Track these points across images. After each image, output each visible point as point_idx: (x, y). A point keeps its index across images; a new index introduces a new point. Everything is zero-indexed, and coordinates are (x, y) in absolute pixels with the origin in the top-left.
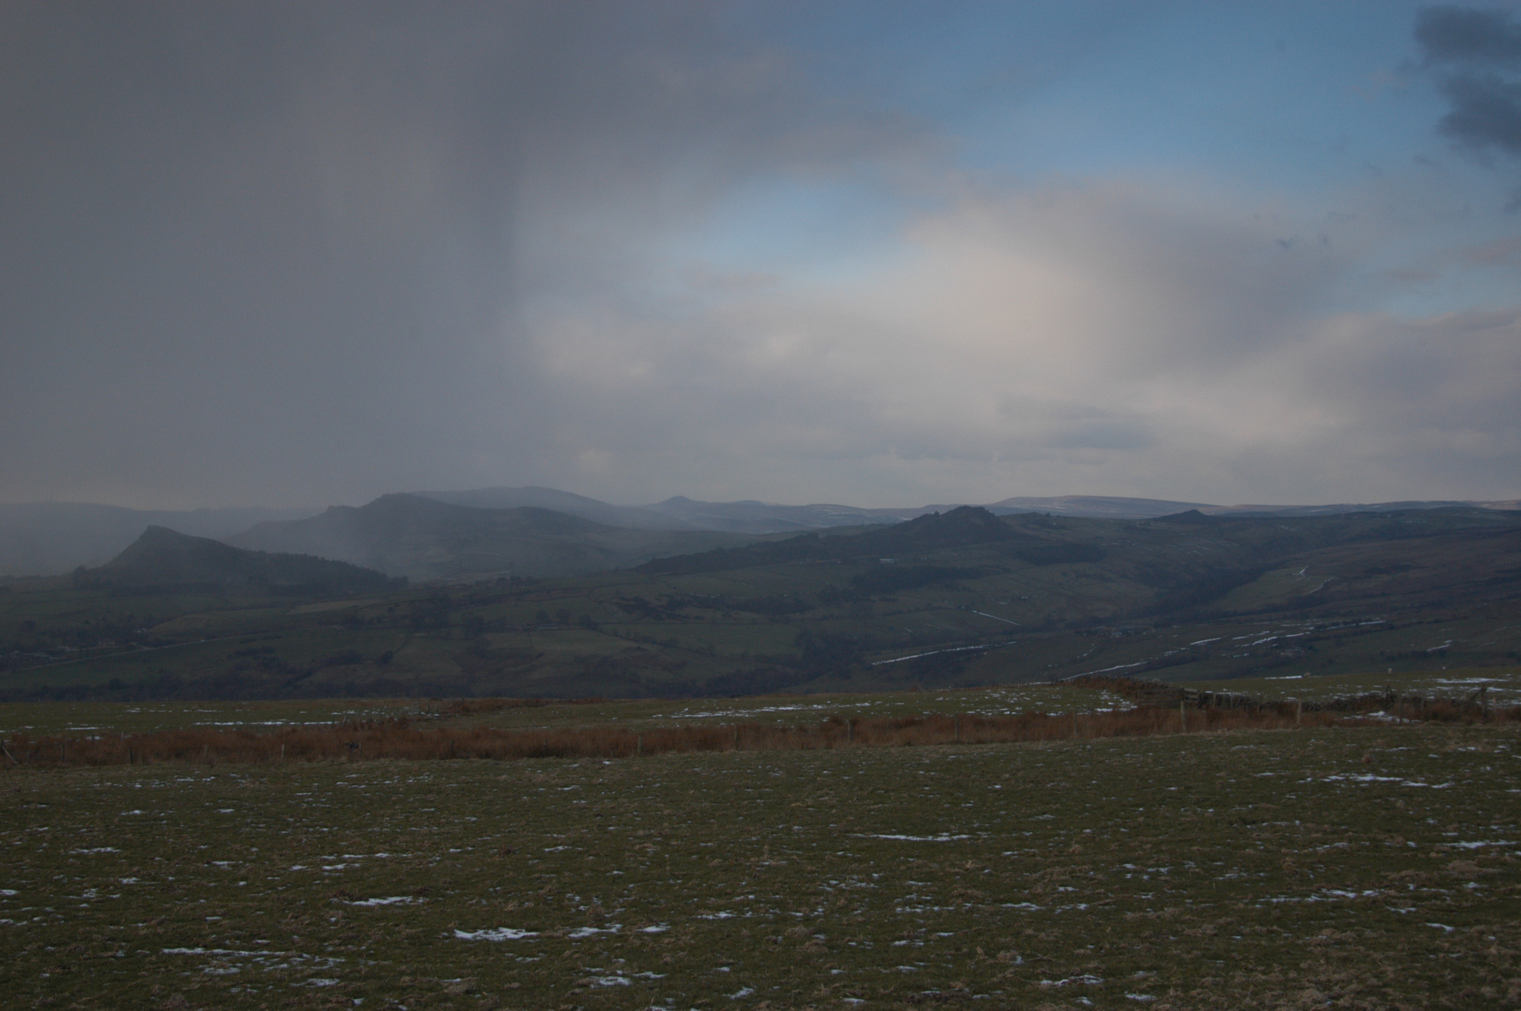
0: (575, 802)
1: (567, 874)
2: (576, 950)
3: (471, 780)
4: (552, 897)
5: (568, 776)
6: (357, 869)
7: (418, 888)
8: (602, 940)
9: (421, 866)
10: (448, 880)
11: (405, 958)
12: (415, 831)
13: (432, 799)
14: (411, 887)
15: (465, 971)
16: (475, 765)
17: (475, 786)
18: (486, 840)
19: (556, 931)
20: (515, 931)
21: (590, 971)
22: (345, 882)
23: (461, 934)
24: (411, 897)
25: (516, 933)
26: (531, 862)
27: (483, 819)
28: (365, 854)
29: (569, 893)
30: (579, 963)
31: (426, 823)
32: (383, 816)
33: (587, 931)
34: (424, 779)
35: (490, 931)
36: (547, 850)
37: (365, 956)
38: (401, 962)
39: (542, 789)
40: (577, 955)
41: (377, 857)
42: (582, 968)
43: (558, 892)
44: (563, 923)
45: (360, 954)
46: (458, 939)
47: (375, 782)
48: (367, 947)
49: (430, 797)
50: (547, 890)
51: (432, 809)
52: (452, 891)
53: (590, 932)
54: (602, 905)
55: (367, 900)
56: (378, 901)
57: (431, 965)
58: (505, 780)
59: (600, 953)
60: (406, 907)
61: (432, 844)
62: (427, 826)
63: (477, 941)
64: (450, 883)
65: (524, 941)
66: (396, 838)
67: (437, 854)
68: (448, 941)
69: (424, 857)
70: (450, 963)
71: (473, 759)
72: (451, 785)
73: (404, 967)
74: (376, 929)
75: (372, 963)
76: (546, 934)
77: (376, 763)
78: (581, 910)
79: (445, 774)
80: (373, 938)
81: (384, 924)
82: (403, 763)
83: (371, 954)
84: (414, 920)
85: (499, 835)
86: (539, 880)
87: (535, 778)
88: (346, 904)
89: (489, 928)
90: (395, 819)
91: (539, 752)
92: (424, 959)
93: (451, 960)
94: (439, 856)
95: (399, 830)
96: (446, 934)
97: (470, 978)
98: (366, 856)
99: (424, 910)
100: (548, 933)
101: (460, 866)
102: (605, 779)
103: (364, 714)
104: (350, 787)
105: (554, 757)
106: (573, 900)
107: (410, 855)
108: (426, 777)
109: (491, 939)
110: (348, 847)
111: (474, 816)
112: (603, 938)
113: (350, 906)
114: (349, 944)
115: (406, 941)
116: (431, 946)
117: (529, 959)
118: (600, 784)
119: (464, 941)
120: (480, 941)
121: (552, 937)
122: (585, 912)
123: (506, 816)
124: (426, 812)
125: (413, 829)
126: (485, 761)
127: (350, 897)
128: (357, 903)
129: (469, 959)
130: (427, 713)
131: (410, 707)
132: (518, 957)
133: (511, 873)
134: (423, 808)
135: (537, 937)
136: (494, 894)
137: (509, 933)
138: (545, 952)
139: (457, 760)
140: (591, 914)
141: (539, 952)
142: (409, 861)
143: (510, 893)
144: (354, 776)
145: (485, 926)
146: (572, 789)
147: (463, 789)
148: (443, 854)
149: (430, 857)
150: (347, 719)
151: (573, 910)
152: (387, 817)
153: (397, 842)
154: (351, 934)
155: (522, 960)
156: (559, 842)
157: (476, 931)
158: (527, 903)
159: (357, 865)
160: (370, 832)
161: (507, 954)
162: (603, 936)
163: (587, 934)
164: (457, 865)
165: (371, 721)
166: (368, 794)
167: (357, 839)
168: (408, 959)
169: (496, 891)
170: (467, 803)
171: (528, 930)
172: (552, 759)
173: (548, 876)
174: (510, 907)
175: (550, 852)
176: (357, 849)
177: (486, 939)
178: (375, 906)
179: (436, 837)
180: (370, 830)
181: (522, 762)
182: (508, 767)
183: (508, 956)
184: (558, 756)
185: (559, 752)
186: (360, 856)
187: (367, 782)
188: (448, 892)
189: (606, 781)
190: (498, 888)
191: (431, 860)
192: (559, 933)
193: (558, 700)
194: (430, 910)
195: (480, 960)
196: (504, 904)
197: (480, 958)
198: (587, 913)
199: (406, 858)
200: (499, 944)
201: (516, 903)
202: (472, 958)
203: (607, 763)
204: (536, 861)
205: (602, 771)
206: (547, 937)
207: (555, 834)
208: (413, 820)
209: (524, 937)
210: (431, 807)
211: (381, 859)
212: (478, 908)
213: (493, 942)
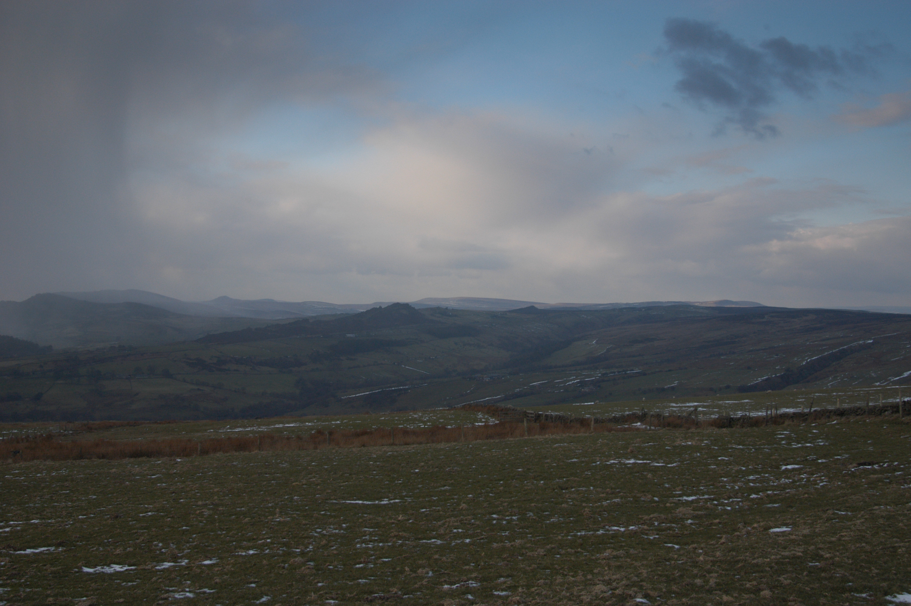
0: (159, 485)
1: (154, 529)
2: (160, 577)
3: (93, 473)
4: (144, 545)
5: (154, 469)
6: (18, 531)
7: (59, 541)
8: (176, 570)
9: (61, 527)
10: (78, 536)
11: (50, 586)
12: (56, 505)
13: (68, 485)
14: (54, 541)
15: (89, 593)
16: (95, 463)
17: (95, 476)
18: (103, 510)
19: (147, 565)
20: (121, 566)
21: (168, 590)
22: (10, 539)
23: (86, 570)
24: (54, 547)
25: (122, 568)
26: (131, 523)
27: (100, 497)
28: (24, 521)
29: (155, 541)
30: (162, 585)
31: (64, 500)
32: (36, 496)
33: (167, 565)
34: (63, 473)
35: (105, 567)
36: (141, 515)
37: (24, 586)
38: (47, 589)
39: (138, 477)
40: (160, 580)
41: (32, 523)
42: (164, 588)
43: (148, 541)
44: (151, 560)
45: (20, 585)
46: (84, 572)
47: (31, 475)
48: (25, 580)
49: (67, 484)
50: (141, 540)
51: (68, 492)
52: (80, 542)
53: (169, 565)
54: (176, 548)
55: (25, 550)
56: (32, 550)
57: (67, 590)
58: (115, 472)
59: (175, 578)
60: (51, 553)
61: (68, 513)
62: (64, 502)
63: (97, 574)
64: (79, 537)
65: (127, 572)
66: (45, 510)
67: (71, 520)
68: (78, 574)
69: (63, 522)
70: (79, 588)
71: (94, 459)
72: (80, 476)
73: (49, 592)
74: (31, 569)
75: (28, 590)
76: (141, 568)
77: (32, 463)
78: (162, 552)
79: (76, 469)
80: (29, 574)
81: (36, 565)
82: (49, 463)
83: (28, 585)
84: (56, 561)
85: (111, 507)
86: (136, 534)
87: (134, 471)
88: (11, 553)
89: (104, 565)
90: (43, 498)
91: (136, 454)
92: (63, 586)
93: (80, 586)
94: (72, 521)
95: (46, 505)
96: (76, 570)
97: (92, 597)
98: (25, 522)
99: (63, 555)
100: (142, 567)
101: (86, 527)
102: (177, 470)
103: (24, 432)
104: (14, 478)
105: (146, 457)
106: (158, 546)
107: (53, 521)
108: (64, 471)
109: (106, 572)
110: (13, 517)
111: (95, 495)
112: (177, 568)
113: (14, 554)
114: (13, 579)
115: (51, 575)
116: (67, 578)
117: (130, 584)
118: (174, 473)
119: (88, 574)
120: (99, 573)
121: (144, 569)
122: (165, 553)
123: (115, 495)
124: (64, 494)
125: (56, 504)
126: (102, 460)
127: (13, 549)
128: (19, 552)
129: (92, 585)
130: (65, 431)
131: (53, 428)
132: (123, 583)
133: (119, 530)
134: (62, 491)
135: (135, 570)
136: (107, 543)
137: (117, 568)
138: (140, 579)
139: (84, 460)
140: (169, 554)
141: (136, 579)
142: (53, 524)
143: (118, 542)
144: (17, 471)
145: (102, 564)
146: (157, 477)
147: (88, 478)
148: (75, 519)
149: (67, 522)
150: (12, 435)
151: (158, 552)
152: (38, 497)
153: (45, 513)
154: (14, 572)
155: (125, 584)
156: (149, 510)
157: (96, 567)
158: (128, 549)
159: (19, 528)
160: (27, 507)
161: (116, 581)
162: (177, 567)
163: (166, 567)
164: (84, 526)
165: (28, 436)
166: (26, 483)
167: (19, 512)
168: (52, 587)
169: (109, 542)
170: (90, 487)
171: (129, 566)
172: (144, 459)
173: (142, 531)
174: (118, 551)
175: (144, 516)
176: (18, 518)
177: (103, 572)
178: (30, 554)
179: (70, 509)
180: (27, 505)
181: (126, 461)
182: (116, 464)
183: (116, 582)
184: (148, 456)
185: (149, 454)
186: (21, 522)
187: (25, 475)
188: (78, 543)
189: (179, 471)
190: (110, 540)
191: (67, 523)
192: (149, 567)
193: (148, 421)
194: (66, 555)
195: (99, 585)
196: (114, 550)
197: (99, 584)
198: (167, 554)
199: (51, 523)
200: (111, 575)
201: (121, 549)
202: (94, 584)
203: (179, 460)
204: (134, 522)
205: (176, 465)
206: (142, 569)
207: (147, 505)
208: (55, 499)
209: (126, 570)
210: (67, 490)
211: (34, 524)
212: (97, 552)
213: (107, 573)
